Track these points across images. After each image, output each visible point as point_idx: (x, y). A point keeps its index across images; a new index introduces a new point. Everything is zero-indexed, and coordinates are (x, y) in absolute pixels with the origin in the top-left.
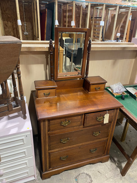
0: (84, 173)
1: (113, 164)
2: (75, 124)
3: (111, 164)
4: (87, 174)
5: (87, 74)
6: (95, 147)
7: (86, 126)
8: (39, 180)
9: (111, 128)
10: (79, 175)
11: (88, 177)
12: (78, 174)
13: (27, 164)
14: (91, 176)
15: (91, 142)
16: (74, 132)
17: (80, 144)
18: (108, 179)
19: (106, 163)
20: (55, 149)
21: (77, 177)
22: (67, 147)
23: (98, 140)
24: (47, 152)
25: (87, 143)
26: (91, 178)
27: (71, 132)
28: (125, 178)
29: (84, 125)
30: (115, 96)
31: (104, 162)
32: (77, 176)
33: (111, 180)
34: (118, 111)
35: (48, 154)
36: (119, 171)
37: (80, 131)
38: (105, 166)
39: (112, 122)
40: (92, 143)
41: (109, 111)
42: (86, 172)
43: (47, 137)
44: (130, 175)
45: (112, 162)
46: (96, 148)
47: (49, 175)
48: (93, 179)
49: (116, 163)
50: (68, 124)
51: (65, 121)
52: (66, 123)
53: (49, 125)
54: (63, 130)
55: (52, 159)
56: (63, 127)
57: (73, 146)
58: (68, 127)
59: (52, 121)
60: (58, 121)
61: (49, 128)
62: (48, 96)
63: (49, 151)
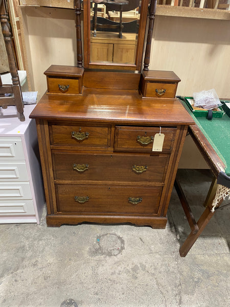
0: (116, 235)
1: (172, 235)
2: (97, 141)
3: (168, 234)
4: (119, 238)
5: (147, 63)
6: (138, 195)
8: (43, 225)
9: (170, 164)
10: (106, 235)
11: (119, 241)
12: (105, 233)
13: (21, 191)
14: (125, 242)
16: (97, 156)
17: (110, 182)
18: (152, 253)
19: (160, 230)
20: (65, 180)
21: (102, 237)
22: (87, 181)
23: (144, 183)
24: (52, 180)
25: (123, 182)
26: (124, 244)
27: (92, 155)
28: (184, 260)
29: (114, 147)
30: (194, 111)
31: (156, 228)
32: (101, 235)
33: (158, 256)
34: (185, 132)
35: (54, 185)
36: (179, 248)
37: (108, 156)
38: (157, 234)
39: (173, 154)
40: (132, 186)
41: (164, 128)
43: (50, 153)
44: (195, 258)
45: (172, 232)
46: (139, 197)
47: (58, 221)
48: (125, 247)
49: (178, 235)
50: (85, 139)
51: (80, 132)
52: (80, 136)
53: (51, 132)
54: (76, 148)
55: (61, 195)
56: (76, 142)
57: (96, 183)
58: (85, 145)
59: (55, 126)
60: (67, 129)
61: (51, 139)
62: (67, 91)
63: (54, 179)
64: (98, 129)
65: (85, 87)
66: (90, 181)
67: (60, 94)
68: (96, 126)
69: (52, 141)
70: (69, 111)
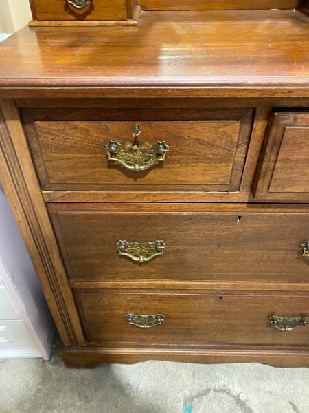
0: (229, 393)
2: (194, 173)
4: (238, 401)
6: (297, 311)
7: (270, 197)
10: (207, 392)
12: (204, 388)
15: (284, 286)
16: (190, 218)
21: (196, 401)
22: (159, 282)
24: (63, 281)
25: (261, 284)
27: (176, 217)
29: (253, 189)
32: (194, 393)
35: (70, 293)
37: (228, 219)
40: (286, 292)
42: (236, 390)
50: (155, 166)
51: (136, 142)
52: (137, 156)
53: (35, 146)
54: (124, 196)
55: (90, 312)
56: (122, 179)
57: (185, 286)
58: (152, 187)
59: (45, 124)
60: (87, 132)
61: (41, 170)
62: (88, 13)
63: (68, 278)
64: (203, 130)
65: (143, 8)
66: (168, 282)
67: (68, 23)
68: (195, 115)
69: (43, 176)
70: (93, 62)
